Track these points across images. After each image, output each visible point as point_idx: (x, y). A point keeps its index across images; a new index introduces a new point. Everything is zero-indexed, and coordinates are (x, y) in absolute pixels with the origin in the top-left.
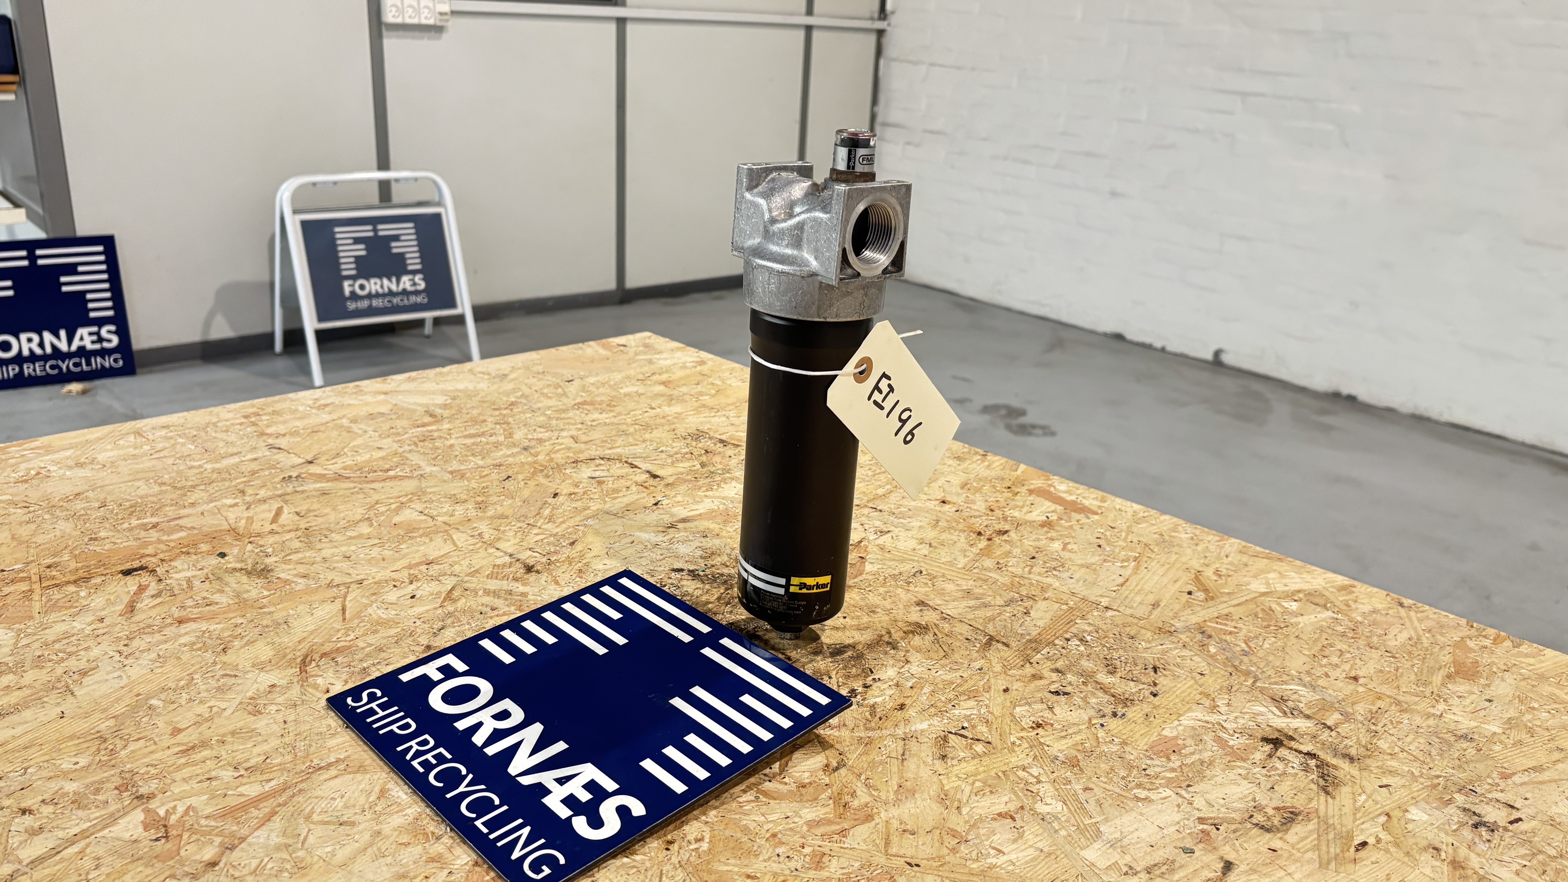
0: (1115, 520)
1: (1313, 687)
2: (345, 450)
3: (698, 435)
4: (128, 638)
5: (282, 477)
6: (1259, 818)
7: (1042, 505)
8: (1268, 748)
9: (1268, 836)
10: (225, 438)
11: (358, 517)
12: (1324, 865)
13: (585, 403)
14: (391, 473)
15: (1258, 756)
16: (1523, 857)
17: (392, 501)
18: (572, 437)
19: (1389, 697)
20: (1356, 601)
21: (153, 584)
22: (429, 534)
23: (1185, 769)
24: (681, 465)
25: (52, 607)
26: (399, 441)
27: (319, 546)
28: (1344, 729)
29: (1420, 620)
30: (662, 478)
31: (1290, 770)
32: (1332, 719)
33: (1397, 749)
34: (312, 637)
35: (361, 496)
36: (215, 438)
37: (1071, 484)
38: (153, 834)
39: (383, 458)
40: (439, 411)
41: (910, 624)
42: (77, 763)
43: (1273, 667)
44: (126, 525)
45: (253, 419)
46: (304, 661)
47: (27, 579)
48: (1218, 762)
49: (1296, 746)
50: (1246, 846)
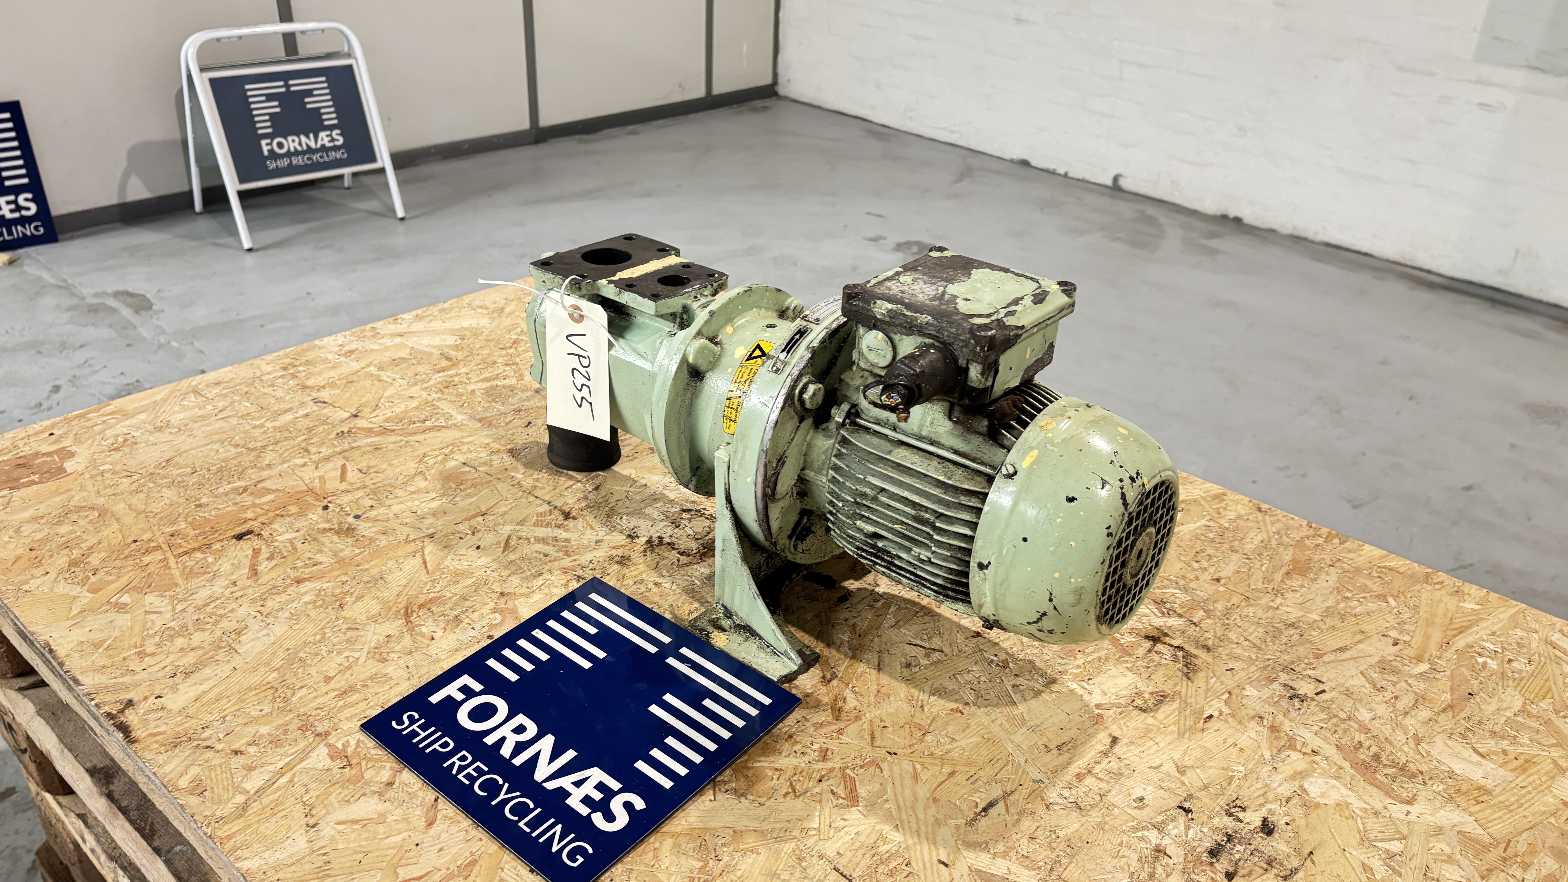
1: (1185, 589)
2: (382, 401)
4: (262, 600)
5: (335, 433)
9: (1145, 715)
10: (274, 393)
11: (413, 472)
12: (1181, 735)
15: (1141, 652)
16: (1321, 720)
20: (1225, 509)
21: (264, 547)
22: (477, 484)
23: (1087, 666)
25: (189, 574)
27: (388, 503)
28: (1206, 624)
29: (1272, 523)
31: (1164, 661)
32: (1198, 616)
33: (1242, 639)
34: (407, 590)
36: (265, 394)
38: (339, 763)
39: (417, 408)
40: (453, 353)
42: (262, 710)
44: (221, 490)
45: (292, 371)
46: (406, 613)
47: (158, 548)
48: (1111, 658)
49: (1169, 641)
50: (1128, 724)
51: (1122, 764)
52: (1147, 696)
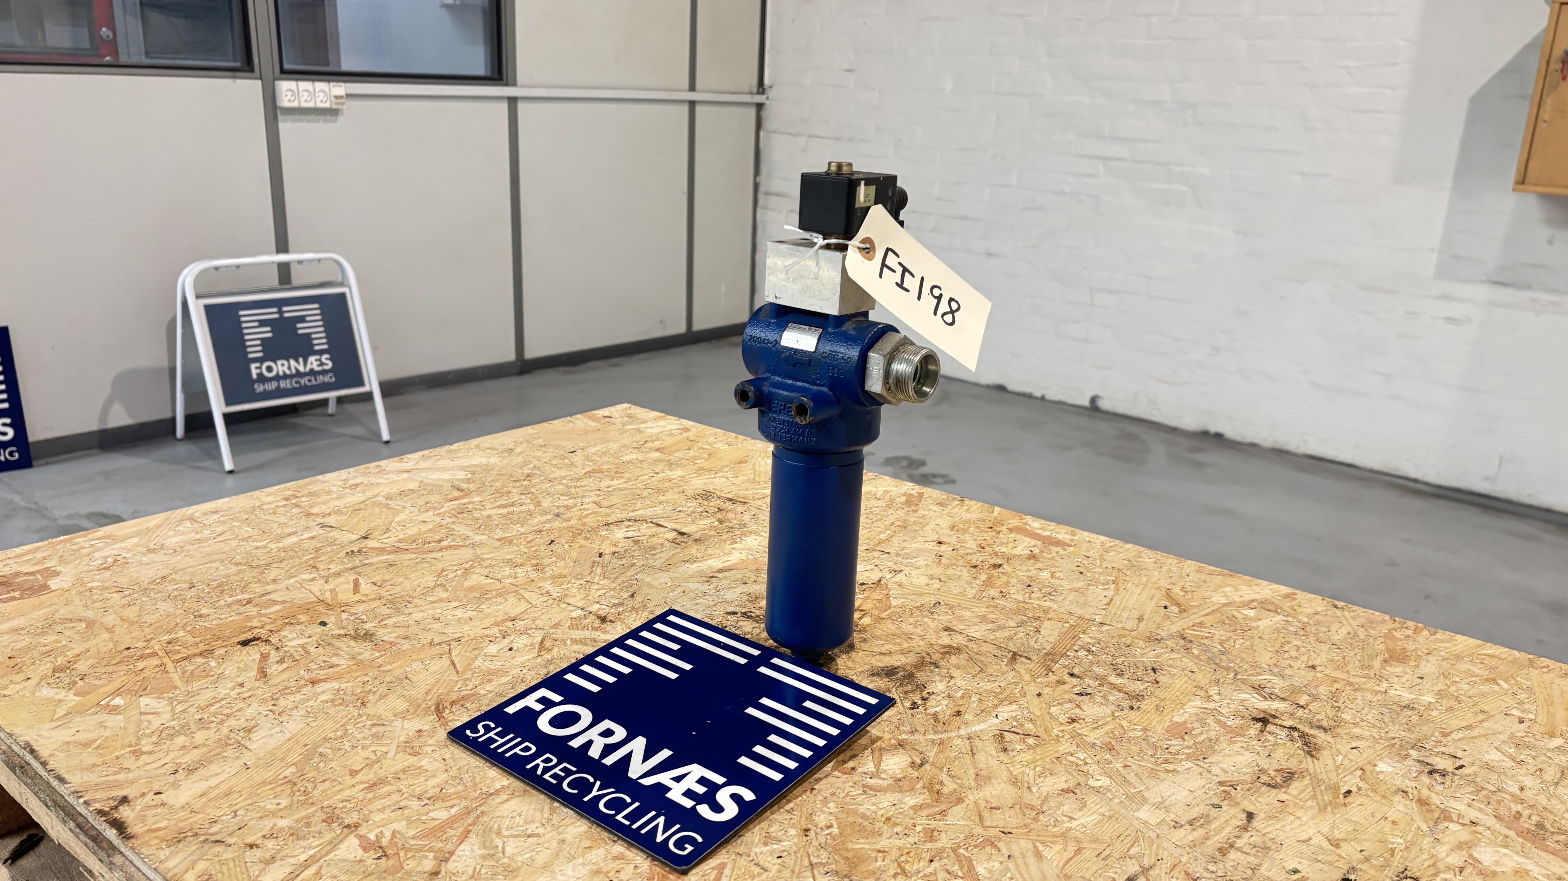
0: (1087, 550)
1: (1282, 677)
2: (393, 524)
3: (707, 496)
4: (273, 699)
5: (345, 552)
6: (1264, 778)
7: (1024, 541)
8: (1259, 725)
9: (1275, 791)
10: (276, 520)
11: (433, 584)
12: (1322, 810)
13: (594, 471)
14: (444, 543)
15: (1253, 732)
16: (1470, 793)
17: (456, 568)
18: (595, 503)
19: (1343, 680)
20: (1299, 606)
21: (272, 652)
22: (503, 594)
23: (1199, 746)
24: (701, 522)
25: (189, 678)
26: (439, 514)
27: (406, 611)
28: (1314, 707)
29: (1353, 618)
30: (689, 535)
31: (1280, 741)
32: (1303, 700)
33: (1358, 720)
34: (436, 689)
35: (425, 565)
36: (266, 520)
37: (1043, 522)
38: (372, 854)
39: (430, 530)
40: (464, 486)
41: (944, 646)
42: (279, 804)
43: (1247, 663)
44: (222, 603)
45: (294, 501)
46: (437, 709)
47: (154, 654)
48: (1222, 738)
49: (1279, 722)
50: (1260, 800)
51: (1266, 839)
52: (1273, 774)
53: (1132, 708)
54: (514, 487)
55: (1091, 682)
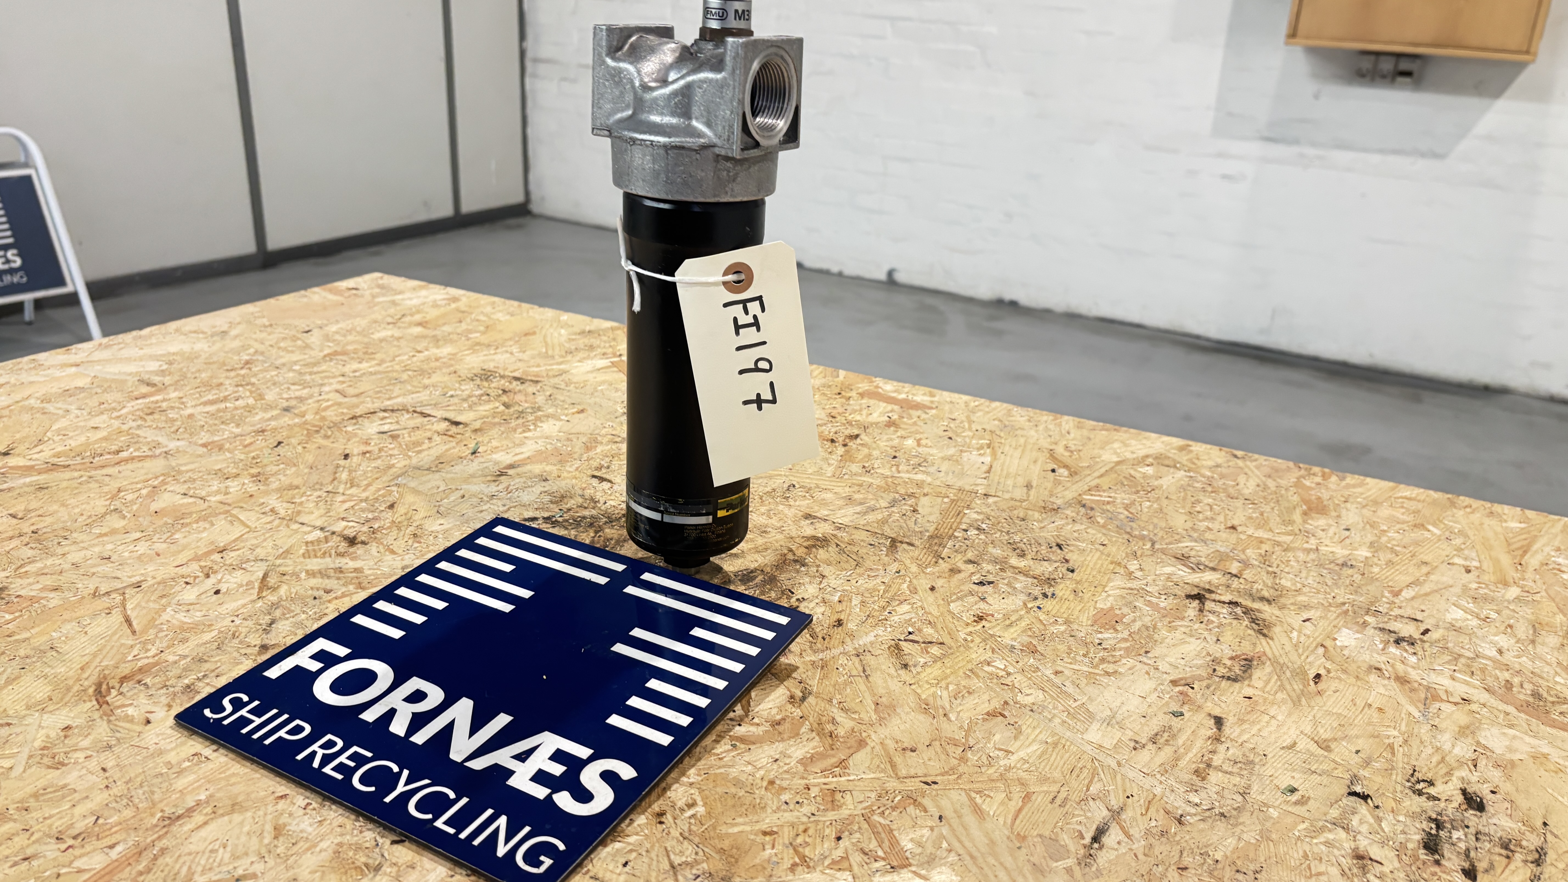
0: (951, 412)
2: (49, 434)
3: (486, 375)
6: (1221, 670)
7: (879, 407)
8: (1195, 604)
9: (1237, 685)
11: (103, 510)
12: (1296, 703)
13: (336, 353)
14: (124, 454)
15: (1191, 613)
16: (1448, 662)
17: (139, 486)
18: (337, 391)
19: (1268, 539)
20: (1197, 459)
22: (207, 517)
23: (1137, 637)
24: (481, 408)
26: (118, 417)
27: (60, 551)
28: (1248, 574)
29: (1257, 468)
30: (466, 425)
31: (1224, 621)
32: (1234, 568)
33: (1299, 586)
35: (94, 485)
37: (895, 383)
39: (105, 439)
40: (156, 379)
41: (808, 538)
43: (1161, 529)
46: (98, 692)
48: (1159, 625)
49: (1217, 597)
50: (1224, 698)
51: (1245, 750)
53: (1045, 595)
54: (227, 378)
55: (990, 567)
